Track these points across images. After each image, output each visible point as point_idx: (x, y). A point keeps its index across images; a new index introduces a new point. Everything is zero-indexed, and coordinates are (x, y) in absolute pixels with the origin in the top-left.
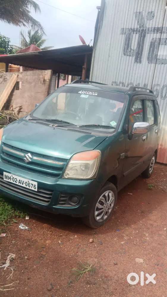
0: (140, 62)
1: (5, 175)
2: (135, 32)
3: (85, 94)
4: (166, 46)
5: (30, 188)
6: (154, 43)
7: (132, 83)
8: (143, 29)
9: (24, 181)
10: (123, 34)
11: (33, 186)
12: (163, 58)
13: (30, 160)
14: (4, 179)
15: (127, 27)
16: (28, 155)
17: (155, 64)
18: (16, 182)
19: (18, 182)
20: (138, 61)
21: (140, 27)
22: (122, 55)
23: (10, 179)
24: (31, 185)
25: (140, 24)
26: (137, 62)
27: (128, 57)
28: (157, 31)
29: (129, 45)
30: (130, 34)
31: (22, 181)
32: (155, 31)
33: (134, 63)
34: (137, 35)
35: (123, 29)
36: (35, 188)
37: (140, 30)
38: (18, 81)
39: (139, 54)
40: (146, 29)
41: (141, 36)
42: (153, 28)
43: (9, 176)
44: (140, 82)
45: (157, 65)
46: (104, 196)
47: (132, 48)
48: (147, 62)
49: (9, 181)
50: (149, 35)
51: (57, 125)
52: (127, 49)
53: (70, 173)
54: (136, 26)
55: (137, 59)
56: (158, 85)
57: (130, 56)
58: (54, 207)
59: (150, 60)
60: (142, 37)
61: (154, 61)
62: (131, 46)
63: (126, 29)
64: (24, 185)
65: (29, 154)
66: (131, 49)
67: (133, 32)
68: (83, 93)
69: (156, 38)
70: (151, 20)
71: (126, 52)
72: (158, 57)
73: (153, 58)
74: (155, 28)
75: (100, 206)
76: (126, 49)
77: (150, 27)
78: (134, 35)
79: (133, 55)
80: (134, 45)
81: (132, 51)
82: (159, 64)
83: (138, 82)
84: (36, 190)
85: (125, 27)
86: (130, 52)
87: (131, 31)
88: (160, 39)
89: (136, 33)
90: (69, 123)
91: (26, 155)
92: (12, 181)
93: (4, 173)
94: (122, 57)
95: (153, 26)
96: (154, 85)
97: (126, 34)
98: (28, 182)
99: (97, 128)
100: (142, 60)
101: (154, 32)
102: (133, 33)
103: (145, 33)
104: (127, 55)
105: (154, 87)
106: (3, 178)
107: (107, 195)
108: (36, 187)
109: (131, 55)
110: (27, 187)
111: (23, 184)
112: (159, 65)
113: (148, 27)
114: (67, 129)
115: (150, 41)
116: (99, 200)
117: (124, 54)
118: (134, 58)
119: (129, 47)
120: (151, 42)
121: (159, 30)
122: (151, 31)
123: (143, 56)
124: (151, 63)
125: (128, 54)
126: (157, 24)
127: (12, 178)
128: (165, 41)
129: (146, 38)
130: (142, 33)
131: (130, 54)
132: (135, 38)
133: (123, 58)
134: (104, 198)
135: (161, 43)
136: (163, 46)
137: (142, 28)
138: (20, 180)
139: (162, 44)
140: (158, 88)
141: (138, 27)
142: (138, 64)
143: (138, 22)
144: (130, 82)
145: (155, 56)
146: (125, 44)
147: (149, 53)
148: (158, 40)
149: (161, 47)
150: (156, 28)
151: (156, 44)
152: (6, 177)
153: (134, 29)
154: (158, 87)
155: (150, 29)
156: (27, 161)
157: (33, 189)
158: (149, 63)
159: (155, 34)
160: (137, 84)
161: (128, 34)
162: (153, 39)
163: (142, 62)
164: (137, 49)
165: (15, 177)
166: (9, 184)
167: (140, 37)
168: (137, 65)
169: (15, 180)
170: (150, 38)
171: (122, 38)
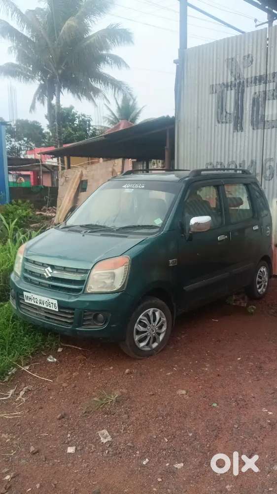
0: (242, 129)
1: (26, 296)
2: (229, 88)
4: (275, 101)
5: (51, 308)
6: (258, 99)
7: (234, 161)
8: (240, 82)
9: (44, 301)
10: (213, 93)
11: (54, 305)
12: (273, 119)
13: (50, 275)
14: (26, 301)
15: (218, 83)
16: (48, 270)
17: (263, 130)
18: (37, 303)
19: (39, 303)
20: (239, 128)
21: (235, 79)
22: (215, 123)
23: (30, 300)
24: (51, 305)
25: (235, 75)
26: (237, 130)
27: (224, 125)
28: (260, 82)
29: (224, 108)
30: (222, 92)
31: (42, 301)
32: (257, 82)
33: (234, 132)
34: (233, 92)
35: (213, 85)
36: (56, 307)
37: (235, 84)
38: (83, 179)
39: (238, 118)
40: (243, 82)
41: (239, 92)
42: (253, 79)
43: (29, 297)
44: (246, 159)
45: (265, 130)
46: (147, 316)
47: (228, 112)
48: (251, 128)
49: (30, 302)
50: (249, 88)
51: (89, 231)
52: (222, 113)
53: (93, 286)
54: (230, 79)
56: (270, 159)
57: (226, 123)
58: (77, 329)
59: (255, 125)
60: (240, 94)
61: (261, 125)
62: (226, 110)
63: (216, 85)
64: (45, 306)
65: (49, 268)
66: (226, 112)
67: (226, 89)
69: (259, 92)
70: (249, 66)
71: (220, 118)
72: (265, 119)
73: (259, 122)
74: (255, 77)
75: (141, 329)
76: (219, 113)
77: (249, 76)
78: (229, 92)
79: (230, 120)
80: (230, 107)
81: (228, 116)
82: (269, 128)
83: (242, 160)
84: (57, 310)
85: (214, 84)
86: (226, 116)
87: (223, 87)
88: (265, 93)
89: (231, 89)
91: (46, 270)
92: (33, 303)
93: (25, 293)
94: (215, 125)
95: (254, 75)
96: (266, 159)
97: (217, 92)
98: (49, 300)
99: (138, 229)
100: (244, 126)
101: (255, 83)
103: (243, 86)
104: (222, 123)
105: (266, 164)
106: (24, 300)
107: (150, 313)
108: (57, 305)
109: (228, 121)
110: (48, 308)
111: (43, 305)
112: (269, 130)
113: (246, 77)
114: (99, 234)
115: (252, 98)
116: (138, 321)
117: (219, 122)
118: (232, 125)
119: (224, 111)
120: (254, 99)
121: (261, 79)
122: (251, 83)
123: (244, 121)
124: (257, 129)
125: (224, 120)
126: (258, 71)
127: (32, 298)
128: (272, 93)
129: (245, 95)
130: (238, 87)
131: (226, 120)
132: (231, 95)
133: (216, 127)
134: (145, 318)
135: (267, 98)
136: (271, 101)
137: (238, 81)
138: (40, 300)
139: (269, 100)
140: (271, 165)
141: (233, 79)
142: (239, 133)
143: (232, 72)
144: (230, 160)
145: (261, 117)
146: (218, 107)
147: (252, 115)
148: (262, 94)
149: (269, 103)
150: (258, 78)
151: (260, 99)
153: (227, 83)
154: (271, 162)
155: (250, 80)
156: (47, 277)
157: (54, 309)
158: (253, 129)
159: (257, 87)
160: (241, 162)
161: (220, 91)
162: (255, 93)
163: (244, 128)
164: (235, 112)
165: (35, 296)
166: (31, 306)
167: (237, 93)
168: (237, 135)
169: (36, 300)
170: (251, 92)
171: (213, 99)
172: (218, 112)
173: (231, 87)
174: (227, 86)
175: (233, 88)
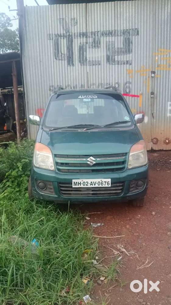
0: (73, 65)
1: (74, 183)
2: (62, 38)
3: (85, 98)
5: (104, 186)
6: (82, 47)
7: (70, 85)
8: (69, 35)
9: (96, 182)
10: (50, 39)
11: (107, 183)
12: (93, 60)
13: (94, 163)
14: (73, 186)
15: (54, 33)
18: (88, 185)
20: (71, 64)
23: (79, 185)
24: (104, 183)
25: (66, 30)
26: (70, 65)
27: (60, 61)
28: (83, 36)
29: (60, 50)
30: (58, 40)
31: (94, 182)
33: (68, 66)
34: (65, 40)
35: (50, 34)
36: (108, 184)
37: (66, 35)
39: (70, 58)
40: (72, 35)
41: (69, 41)
42: (78, 34)
43: (78, 182)
44: (78, 84)
48: (79, 64)
49: (79, 186)
50: (76, 40)
52: (58, 53)
53: (132, 164)
54: (62, 32)
55: (70, 63)
56: (93, 84)
58: (127, 195)
59: (82, 63)
60: (70, 42)
61: (86, 63)
62: (61, 51)
64: (97, 186)
65: (91, 158)
66: (62, 53)
68: (83, 97)
69: (83, 43)
70: (75, 26)
71: (58, 56)
76: (57, 54)
77: (76, 32)
78: (62, 40)
80: (64, 49)
81: (63, 55)
83: (75, 84)
84: (110, 186)
85: (51, 33)
86: (61, 56)
87: (58, 36)
89: (64, 39)
90: (93, 125)
91: (89, 159)
92: (82, 186)
93: (73, 181)
94: (54, 61)
95: (79, 32)
97: (54, 39)
98: (101, 180)
100: (74, 63)
101: (80, 37)
102: (61, 38)
103: (72, 38)
104: (59, 60)
108: (110, 183)
109: (63, 59)
110: (100, 186)
111: (95, 185)
112: (91, 66)
113: (73, 32)
115: (78, 46)
117: (56, 59)
118: (66, 61)
120: (80, 46)
122: (77, 36)
123: (74, 59)
126: (81, 30)
127: (82, 182)
128: (91, 44)
129: (73, 43)
130: (69, 38)
131: (61, 58)
132: (64, 43)
133: (55, 63)
138: (91, 182)
139: (89, 48)
141: (65, 32)
142: (72, 67)
143: (63, 28)
144: (67, 84)
145: (86, 58)
146: (55, 49)
147: (80, 57)
148: (85, 44)
149: (90, 50)
150: (81, 33)
151: (84, 47)
152: (75, 184)
153: (61, 34)
154: (94, 86)
155: (76, 34)
156: (92, 164)
157: (106, 186)
158: (81, 65)
159: (82, 39)
161: (56, 39)
162: (81, 43)
164: (68, 53)
165: (85, 180)
169: (86, 184)
170: (78, 42)
171: (51, 44)
172: (55, 52)
173: (63, 37)
174: (61, 36)
175: (65, 38)
